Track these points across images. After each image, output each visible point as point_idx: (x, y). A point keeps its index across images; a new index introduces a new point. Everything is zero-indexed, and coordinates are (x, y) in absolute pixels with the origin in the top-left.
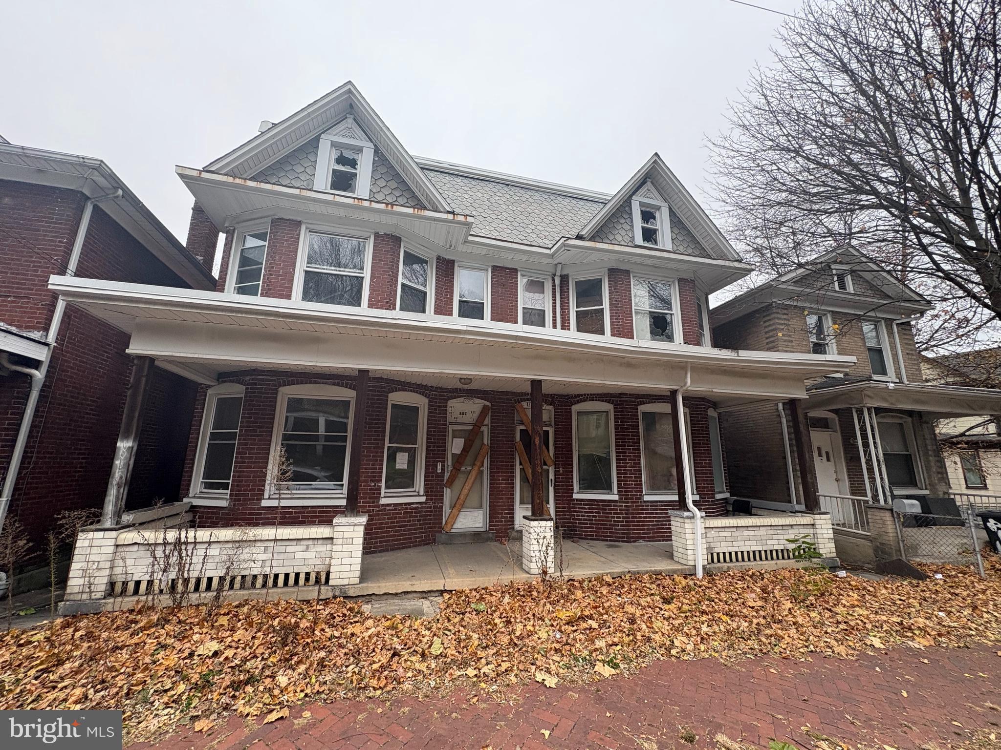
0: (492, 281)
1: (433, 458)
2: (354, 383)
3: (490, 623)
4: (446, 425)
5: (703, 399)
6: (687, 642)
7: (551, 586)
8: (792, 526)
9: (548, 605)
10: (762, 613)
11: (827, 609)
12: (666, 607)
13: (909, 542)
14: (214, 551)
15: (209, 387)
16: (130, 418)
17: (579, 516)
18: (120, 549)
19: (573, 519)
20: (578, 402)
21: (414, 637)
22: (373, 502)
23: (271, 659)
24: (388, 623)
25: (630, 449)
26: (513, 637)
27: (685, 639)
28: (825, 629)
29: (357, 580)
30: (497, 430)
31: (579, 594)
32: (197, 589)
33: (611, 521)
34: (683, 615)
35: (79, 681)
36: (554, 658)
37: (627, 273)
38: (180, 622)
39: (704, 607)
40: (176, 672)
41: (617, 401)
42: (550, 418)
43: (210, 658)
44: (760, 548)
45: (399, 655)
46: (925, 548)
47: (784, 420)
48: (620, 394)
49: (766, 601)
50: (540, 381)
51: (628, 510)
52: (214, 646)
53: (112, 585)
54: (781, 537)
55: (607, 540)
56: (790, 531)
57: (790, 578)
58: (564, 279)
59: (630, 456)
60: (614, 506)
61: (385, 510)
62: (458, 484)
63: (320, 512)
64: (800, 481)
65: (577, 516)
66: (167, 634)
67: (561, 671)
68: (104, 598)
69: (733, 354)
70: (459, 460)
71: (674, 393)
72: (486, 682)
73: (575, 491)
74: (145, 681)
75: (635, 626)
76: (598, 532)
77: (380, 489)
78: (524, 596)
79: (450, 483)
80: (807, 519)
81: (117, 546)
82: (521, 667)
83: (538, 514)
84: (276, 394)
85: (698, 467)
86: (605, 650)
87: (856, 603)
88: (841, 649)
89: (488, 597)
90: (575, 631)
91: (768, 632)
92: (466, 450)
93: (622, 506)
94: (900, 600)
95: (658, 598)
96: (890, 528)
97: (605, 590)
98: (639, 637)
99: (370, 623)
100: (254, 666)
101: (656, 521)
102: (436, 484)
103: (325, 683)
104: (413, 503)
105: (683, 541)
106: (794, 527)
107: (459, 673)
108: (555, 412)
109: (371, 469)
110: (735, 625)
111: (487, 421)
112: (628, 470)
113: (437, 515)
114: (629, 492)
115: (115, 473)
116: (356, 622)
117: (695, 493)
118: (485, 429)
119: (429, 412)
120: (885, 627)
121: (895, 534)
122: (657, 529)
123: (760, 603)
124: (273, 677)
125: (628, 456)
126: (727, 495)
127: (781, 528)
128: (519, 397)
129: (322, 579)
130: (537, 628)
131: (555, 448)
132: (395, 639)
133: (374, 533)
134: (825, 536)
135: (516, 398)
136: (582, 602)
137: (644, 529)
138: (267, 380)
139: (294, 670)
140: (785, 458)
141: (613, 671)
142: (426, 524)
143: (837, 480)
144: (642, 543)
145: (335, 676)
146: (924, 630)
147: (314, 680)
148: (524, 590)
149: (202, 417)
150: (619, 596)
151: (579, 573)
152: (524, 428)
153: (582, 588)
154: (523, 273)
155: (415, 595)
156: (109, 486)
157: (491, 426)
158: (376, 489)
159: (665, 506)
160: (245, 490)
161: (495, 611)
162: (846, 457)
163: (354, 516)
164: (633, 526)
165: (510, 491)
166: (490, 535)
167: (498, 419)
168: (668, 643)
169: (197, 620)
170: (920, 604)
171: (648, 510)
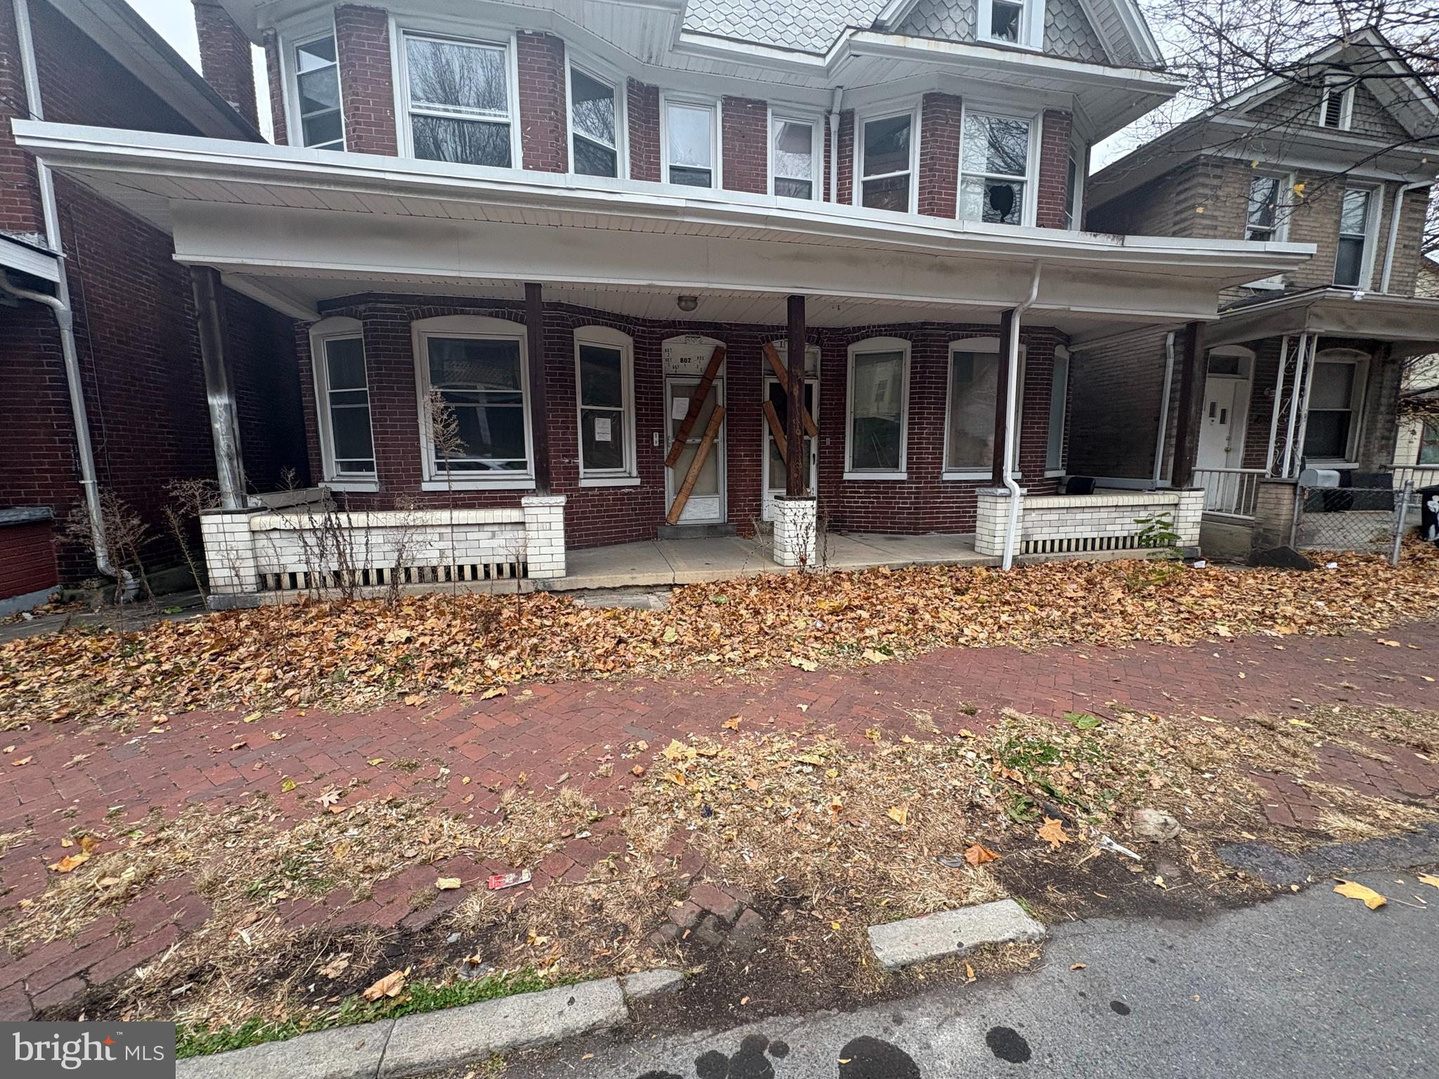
0: (724, 127)
1: (646, 426)
2: (520, 312)
3: (733, 614)
4: (661, 377)
5: (1051, 329)
6: (980, 630)
7: (811, 578)
8: (1146, 506)
9: (807, 597)
10: (1082, 603)
11: (1169, 599)
12: (959, 598)
13: (1304, 527)
14: (376, 538)
15: (309, 324)
16: (214, 363)
17: (850, 502)
18: (257, 536)
19: (842, 507)
20: (858, 339)
21: (641, 627)
22: (570, 485)
23: (475, 644)
24: (608, 614)
25: (930, 409)
26: (763, 625)
27: (978, 628)
28: (1160, 617)
29: (563, 573)
30: (736, 384)
31: (847, 585)
32: (367, 582)
33: (894, 508)
34: (979, 605)
35: (262, 663)
36: (813, 645)
37: (957, 100)
38: (356, 613)
39: (1008, 597)
40: (369, 656)
41: (917, 336)
42: (815, 366)
43: (404, 644)
44: (1095, 535)
45: (625, 642)
46: (1326, 535)
47: (1171, 362)
48: (923, 323)
49: (1089, 592)
50: (801, 299)
51: (918, 493)
52: (405, 634)
53: (262, 578)
54: (1127, 520)
55: (886, 533)
56: (1141, 512)
57: (1128, 569)
58: (847, 119)
59: (930, 419)
60: (900, 488)
61: (587, 495)
62: (683, 463)
63: (501, 498)
64: (1173, 451)
65: (848, 502)
66: (346, 623)
67: (822, 657)
68: (258, 592)
69: (1114, 243)
70: (683, 429)
71: (1008, 314)
72: (732, 666)
73: (847, 469)
74: (336, 664)
75: (916, 617)
76: (875, 523)
77: (577, 467)
78: (776, 589)
79: (673, 460)
80: (1170, 498)
81: (253, 532)
82: (773, 653)
83: (795, 491)
84: (410, 331)
85: (1027, 433)
86: (876, 638)
87: (1209, 593)
88: (1176, 638)
89: (730, 590)
90: (841, 620)
91: (1086, 621)
92: (692, 414)
93: (911, 488)
94: (1270, 590)
95: (949, 589)
96: (1284, 505)
97: (880, 582)
98: (920, 625)
99: (586, 613)
100: (457, 651)
101: (957, 507)
102: (653, 462)
103: (543, 666)
104: (624, 487)
105: (991, 526)
106: (1149, 508)
107: (699, 659)
108: (822, 356)
109: (561, 439)
110: (1044, 614)
111: (722, 371)
112: (925, 438)
113: (658, 503)
114: (921, 468)
115: (218, 440)
116: (568, 614)
117: (1017, 468)
118: (719, 384)
119: (636, 359)
120: (1240, 616)
121: (1289, 517)
122: (957, 517)
123: (1081, 594)
124: (482, 661)
125: (927, 419)
126: (1062, 473)
127: (1130, 509)
128: (772, 332)
129: (519, 570)
130: (793, 617)
131: (821, 409)
132: (619, 629)
133: (577, 524)
134: (1189, 519)
135: (764, 334)
136: (849, 593)
137: (939, 518)
138: (391, 310)
139: (504, 655)
140: (1158, 419)
141: (886, 658)
142: (644, 514)
143: (1227, 451)
144: (934, 534)
145: (553, 660)
146: (1289, 619)
147: (529, 664)
148: (776, 582)
149: (311, 370)
150: (899, 588)
151: (846, 565)
152: (775, 381)
153: (851, 580)
154: (777, 110)
155: (638, 590)
156: (218, 458)
157: (728, 379)
158: (572, 468)
159: (971, 487)
160: (396, 470)
161: (739, 604)
162: (1250, 416)
163: (548, 496)
164: (924, 513)
165: (755, 471)
166: (730, 528)
167: (737, 368)
168: (956, 631)
169: (376, 610)
170: (1295, 594)
171: (947, 492)
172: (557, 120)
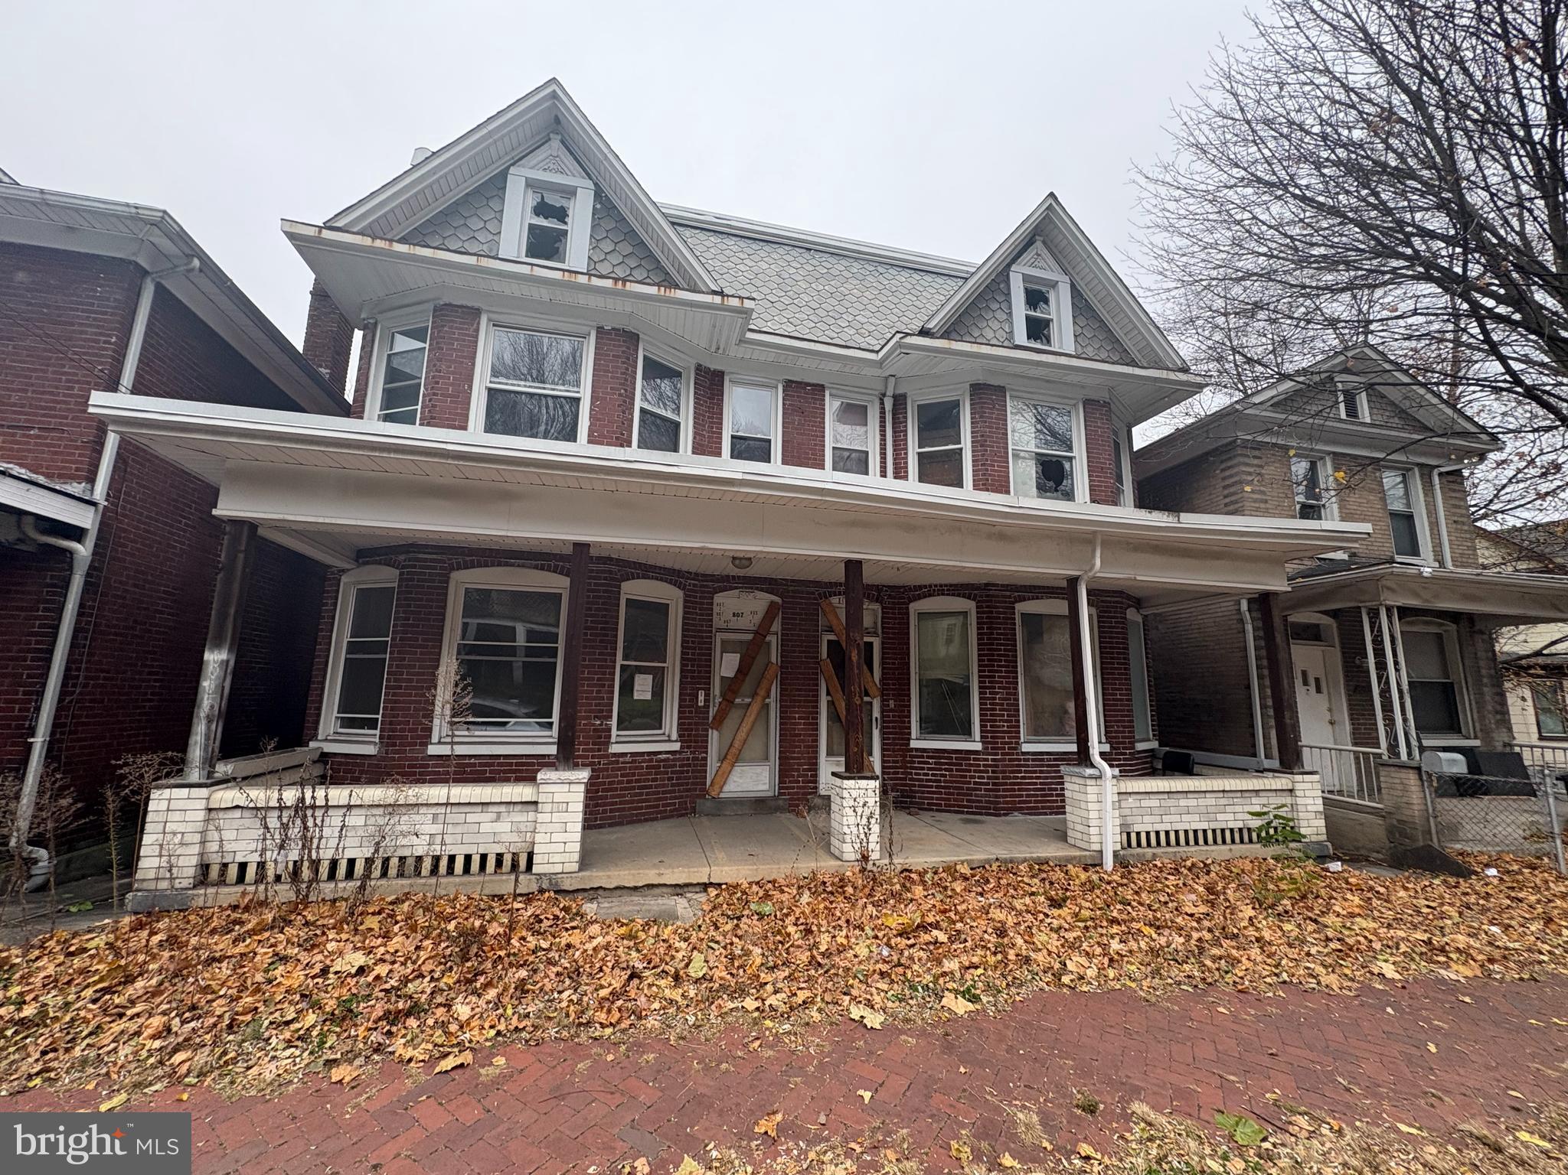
0: (784, 404)
1: (691, 683)
2: (567, 565)
3: (779, 932)
4: (711, 632)
5: (1120, 593)
6: (1087, 964)
7: (874, 879)
8: (1257, 791)
9: (870, 907)
10: (1206, 923)
11: (1310, 919)
12: (1055, 912)
13: (1443, 819)
14: (356, 819)
15: (344, 571)
16: (223, 616)
17: (919, 774)
18: (213, 814)
19: (910, 780)
20: (919, 597)
21: (662, 950)
22: (599, 750)
23: (445, 980)
24: (623, 930)
25: (1001, 672)
26: (815, 952)
27: (1083, 961)
28: (1306, 949)
29: (575, 867)
30: (791, 640)
31: (919, 891)
32: (332, 876)
33: (970, 783)
34: (1082, 925)
35: (158, 1006)
36: (879, 985)
37: (1001, 390)
38: (307, 924)
39: (1115, 914)
40: (303, 996)
41: (981, 596)
42: (875, 623)
43: (353, 976)
44: (1205, 826)
45: (640, 977)
46: (1469, 830)
47: (1249, 628)
48: (987, 585)
49: (1213, 906)
50: (859, 563)
51: (996, 766)
52: (359, 959)
53: (204, 868)
54: (1238, 809)
55: (962, 812)
56: (1254, 800)
57: (1252, 872)
58: (900, 401)
59: (1002, 682)
60: (974, 759)
61: (617, 762)
62: (731, 722)
63: (517, 764)
64: (1272, 722)
65: (916, 774)
66: (288, 941)
67: (890, 1004)
68: (195, 887)
69: (1170, 519)
70: (731, 687)
71: (1073, 582)
72: (773, 1019)
73: (913, 736)
74: (256, 1008)
75: (1006, 940)
76: (949, 799)
77: (610, 730)
78: (832, 893)
79: (718, 722)
80: (1282, 782)
81: (210, 810)
82: (828, 998)
83: (856, 768)
84: (447, 582)
85: (1109, 700)
86: (958, 975)
87: (1357, 910)
88: (1332, 980)
89: (776, 894)
90: (912, 946)
91: (1216, 951)
92: (743, 671)
93: (987, 760)
94: (1428, 907)
95: (1042, 899)
96: (1414, 796)
97: (958, 887)
98: (1012, 956)
99: (595, 929)
100: (420, 989)
101: (1041, 784)
102: (696, 724)
103: (527, 1016)
104: (660, 753)
105: (1084, 814)
106: (1261, 794)
107: (732, 1006)
108: (883, 613)
109: (595, 698)
110: (1163, 941)
111: (776, 626)
112: (997, 704)
113: (699, 771)
114: (997, 737)
115: (202, 699)
116: (573, 928)
117: (1104, 740)
118: (773, 640)
119: (685, 613)
120: (1403, 948)
121: (1423, 807)
122: (1042, 796)
123: (1203, 909)
124: (448, 1006)
125: (997, 682)
126: (1154, 745)
127: (1239, 795)
128: (828, 589)
129: (523, 863)
130: (853, 940)
131: (883, 669)
132: (634, 954)
133: (601, 798)
134: (1310, 808)
135: (821, 591)
136: (922, 904)
137: (1022, 796)
138: (432, 560)
139: (479, 996)
140: (1248, 687)
141: (971, 1007)
142: (682, 785)
143: (1332, 723)
144: (1017, 816)
145: (541, 1006)
146: (1465, 953)
147: (510, 1012)
148: (833, 884)
149: (333, 618)
150: (981, 895)
151: (919, 860)
152: (833, 637)
153: (923, 882)
154: (834, 392)
155: (664, 890)
156: (195, 720)
157: (782, 635)
158: (603, 730)
159: (1055, 760)
160: (403, 730)
161: (787, 915)
162: (1347, 686)
163: (569, 770)
164: (1004, 790)
165: (810, 735)
166: (781, 802)
167: (792, 624)
168: (1057, 966)
169: (332, 921)
170: (1461, 914)
171: (1028, 766)
172: (626, 396)
